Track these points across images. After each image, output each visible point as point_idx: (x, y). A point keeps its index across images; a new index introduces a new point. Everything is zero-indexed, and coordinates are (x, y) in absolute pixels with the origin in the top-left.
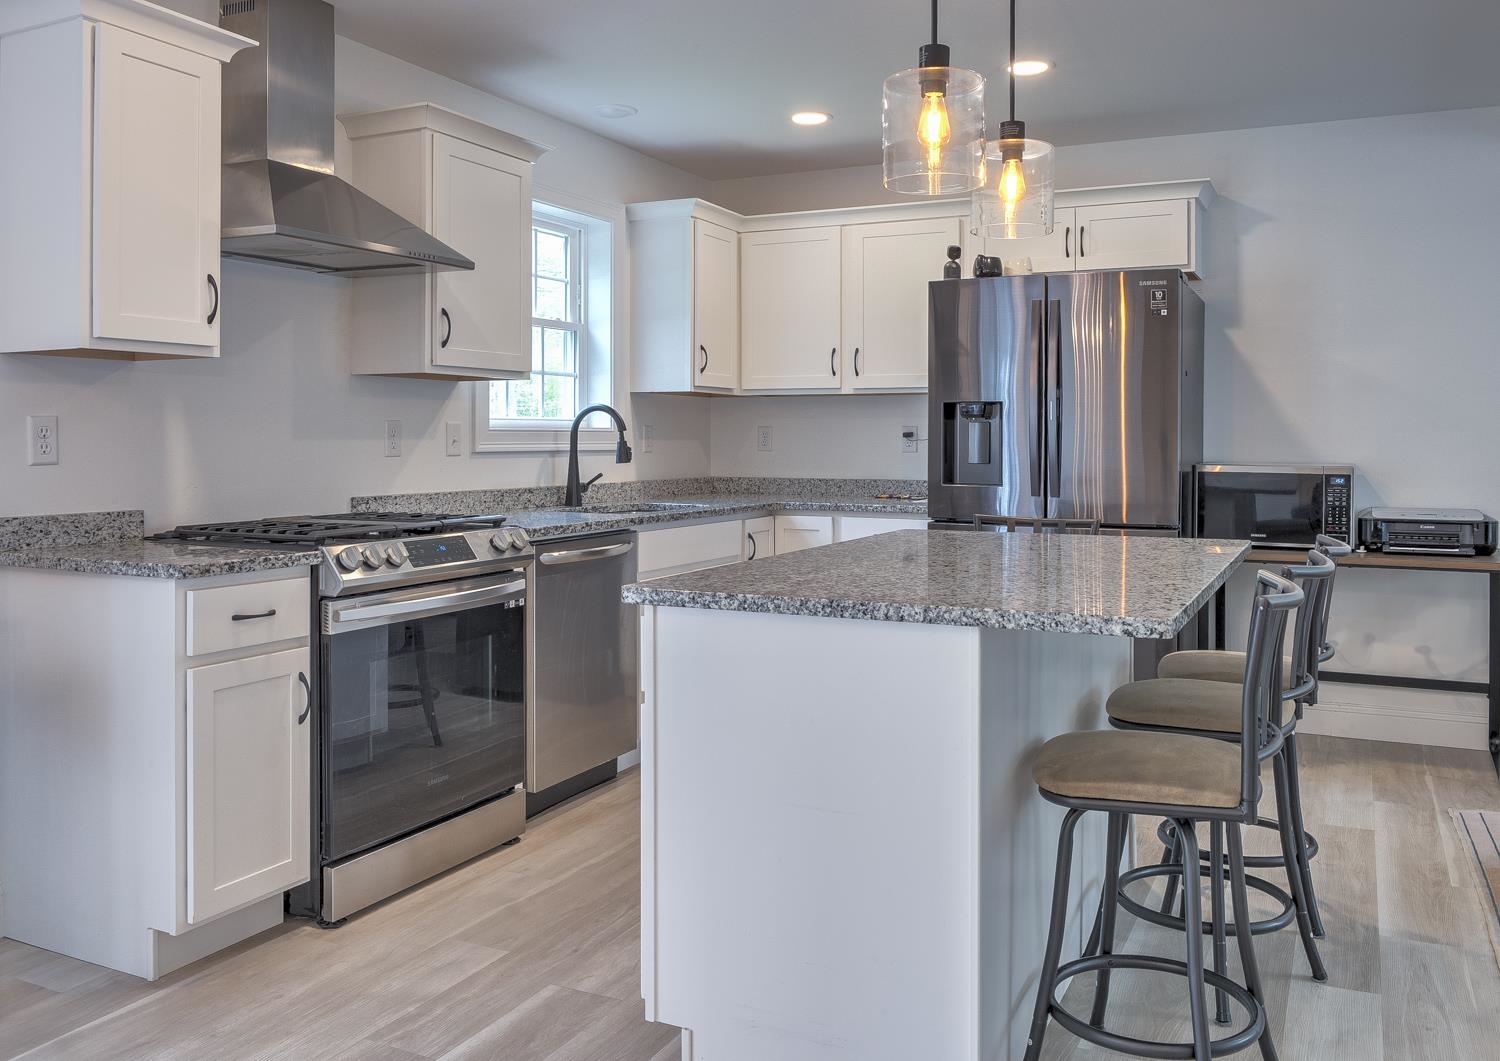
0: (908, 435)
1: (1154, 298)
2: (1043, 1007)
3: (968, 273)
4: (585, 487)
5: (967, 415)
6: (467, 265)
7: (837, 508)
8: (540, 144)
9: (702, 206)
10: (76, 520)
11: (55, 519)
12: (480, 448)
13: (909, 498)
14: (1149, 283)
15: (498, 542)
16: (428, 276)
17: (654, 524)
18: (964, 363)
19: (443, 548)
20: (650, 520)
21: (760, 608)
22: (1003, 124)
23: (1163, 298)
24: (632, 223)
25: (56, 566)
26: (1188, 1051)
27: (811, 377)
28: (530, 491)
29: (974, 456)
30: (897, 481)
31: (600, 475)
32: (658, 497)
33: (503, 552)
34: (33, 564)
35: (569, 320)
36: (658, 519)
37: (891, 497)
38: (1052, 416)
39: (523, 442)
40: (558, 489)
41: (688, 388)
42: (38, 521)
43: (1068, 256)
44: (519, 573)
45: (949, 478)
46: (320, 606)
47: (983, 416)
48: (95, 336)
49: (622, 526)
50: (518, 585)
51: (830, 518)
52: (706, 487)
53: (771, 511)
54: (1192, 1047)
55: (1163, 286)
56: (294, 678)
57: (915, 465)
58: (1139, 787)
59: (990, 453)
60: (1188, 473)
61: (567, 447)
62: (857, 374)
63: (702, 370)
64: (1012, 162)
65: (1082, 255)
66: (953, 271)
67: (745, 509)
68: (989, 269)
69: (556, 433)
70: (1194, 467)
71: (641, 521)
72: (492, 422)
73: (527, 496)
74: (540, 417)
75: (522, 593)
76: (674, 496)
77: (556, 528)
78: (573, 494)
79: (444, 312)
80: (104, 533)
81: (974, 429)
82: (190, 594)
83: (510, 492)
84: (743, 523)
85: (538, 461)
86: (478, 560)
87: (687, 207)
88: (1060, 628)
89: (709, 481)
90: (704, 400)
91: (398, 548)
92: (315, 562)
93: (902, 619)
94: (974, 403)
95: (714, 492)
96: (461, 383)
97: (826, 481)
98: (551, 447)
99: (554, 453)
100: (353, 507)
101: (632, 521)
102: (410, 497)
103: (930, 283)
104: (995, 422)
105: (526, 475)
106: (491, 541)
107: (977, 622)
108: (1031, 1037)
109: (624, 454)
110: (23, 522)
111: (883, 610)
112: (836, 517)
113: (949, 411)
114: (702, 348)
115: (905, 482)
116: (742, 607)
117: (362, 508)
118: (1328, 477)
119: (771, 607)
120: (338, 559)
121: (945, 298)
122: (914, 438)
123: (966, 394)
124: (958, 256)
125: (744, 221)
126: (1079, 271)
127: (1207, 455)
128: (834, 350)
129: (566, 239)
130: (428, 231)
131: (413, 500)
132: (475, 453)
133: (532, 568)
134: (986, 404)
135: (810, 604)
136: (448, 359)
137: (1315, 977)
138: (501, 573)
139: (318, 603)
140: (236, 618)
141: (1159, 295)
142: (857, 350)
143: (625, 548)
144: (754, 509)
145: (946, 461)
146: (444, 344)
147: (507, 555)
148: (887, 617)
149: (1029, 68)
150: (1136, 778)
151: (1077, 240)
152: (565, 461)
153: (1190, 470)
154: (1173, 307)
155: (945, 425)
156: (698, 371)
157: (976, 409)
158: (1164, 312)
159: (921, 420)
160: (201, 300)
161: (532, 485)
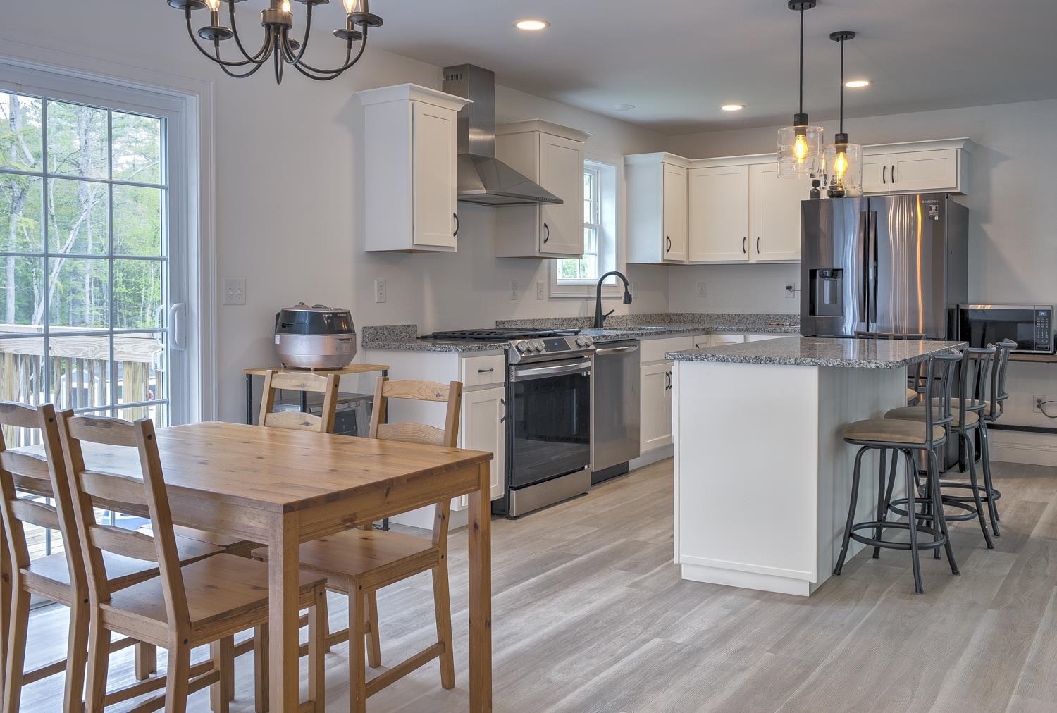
0: (789, 288)
1: (931, 210)
2: (848, 533)
3: (824, 195)
4: (605, 317)
5: (823, 276)
6: (561, 202)
7: (747, 330)
8: (587, 132)
9: (668, 156)
10: (394, 328)
11: (386, 327)
12: (553, 295)
13: (789, 325)
14: (928, 202)
15: (579, 342)
16: (538, 206)
17: (648, 337)
18: (823, 243)
19: (556, 344)
20: (646, 334)
21: (726, 360)
22: (836, 135)
23: (936, 210)
24: (626, 166)
25: (398, 348)
26: (909, 546)
27: (733, 254)
28: (577, 319)
29: (827, 300)
30: (782, 315)
31: (613, 311)
32: (641, 324)
33: (582, 347)
34: (386, 347)
35: (592, 223)
36: (650, 334)
37: (778, 325)
38: (871, 277)
39: (572, 293)
40: (590, 318)
41: (660, 261)
42: (381, 328)
43: (884, 182)
44: (587, 359)
45: (812, 312)
46: (509, 368)
47: (832, 277)
48: (415, 243)
49: (633, 337)
50: (588, 364)
51: (743, 336)
52: (667, 318)
53: (708, 332)
54: (911, 545)
55: (934, 204)
56: (499, 401)
57: (793, 305)
58: (883, 435)
59: (837, 297)
60: (953, 310)
61: (595, 295)
62: (758, 252)
63: (668, 251)
64: (841, 153)
65: (893, 182)
66: (815, 194)
67: (694, 330)
68: (836, 194)
69: (589, 287)
70: (958, 306)
71: (642, 335)
72: (558, 281)
73: (575, 321)
74: (578, 278)
75: (588, 369)
76: (649, 323)
77: (603, 336)
78: (598, 321)
79: (545, 225)
80: (403, 335)
81: (827, 285)
82: (464, 359)
83: (567, 319)
84: (693, 338)
85: (579, 302)
86: (572, 350)
87: (659, 157)
88: (851, 366)
89: (668, 315)
90: (667, 268)
91: (540, 344)
92: (508, 348)
93: (786, 364)
94: (827, 270)
95: (671, 322)
96: (544, 260)
97: (740, 315)
98: (586, 295)
99: (587, 298)
100: (497, 326)
101: (638, 334)
102: (522, 321)
103: (802, 201)
104: (839, 280)
105: (574, 310)
106: (576, 341)
107: (817, 364)
108: (843, 546)
109: (628, 299)
110: (376, 328)
111: (778, 360)
112: (747, 336)
113: (813, 274)
114: (668, 238)
115: (787, 316)
116: (718, 360)
117: (501, 326)
118: (1037, 311)
119: (730, 360)
120: (517, 347)
121: (811, 210)
122: (791, 290)
123: (824, 265)
124: (818, 186)
125: (690, 162)
126: (892, 192)
127: (970, 298)
128: (745, 238)
129: (590, 176)
130: (538, 183)
131: (523, 323)
132: (550, 298)
133: (592, 357)
134: (834, 270)
135: (747, 358)
136: (546, 248)
137: (989, 547)
138: (579, 358)
139: (508, 367)
140: (480, 371)
141: (934, 208)
142: (758, 238)
143: (635, 348)
144: (699, 330)
145: (811, 302)
146: (545, 241)
147: (582, 349)
148: (779, 363)
149: (856, 84)
150: (882, 432)
151: (890, 173)
152: (594, 302)
153: (955, 307)
154: (941, 214)
155: (810, 282)
156: (665, 251)
157: (828, 273)
158: (936, 218)
159: (796, 279)
160: (451, 225)
161: (577, 316)
